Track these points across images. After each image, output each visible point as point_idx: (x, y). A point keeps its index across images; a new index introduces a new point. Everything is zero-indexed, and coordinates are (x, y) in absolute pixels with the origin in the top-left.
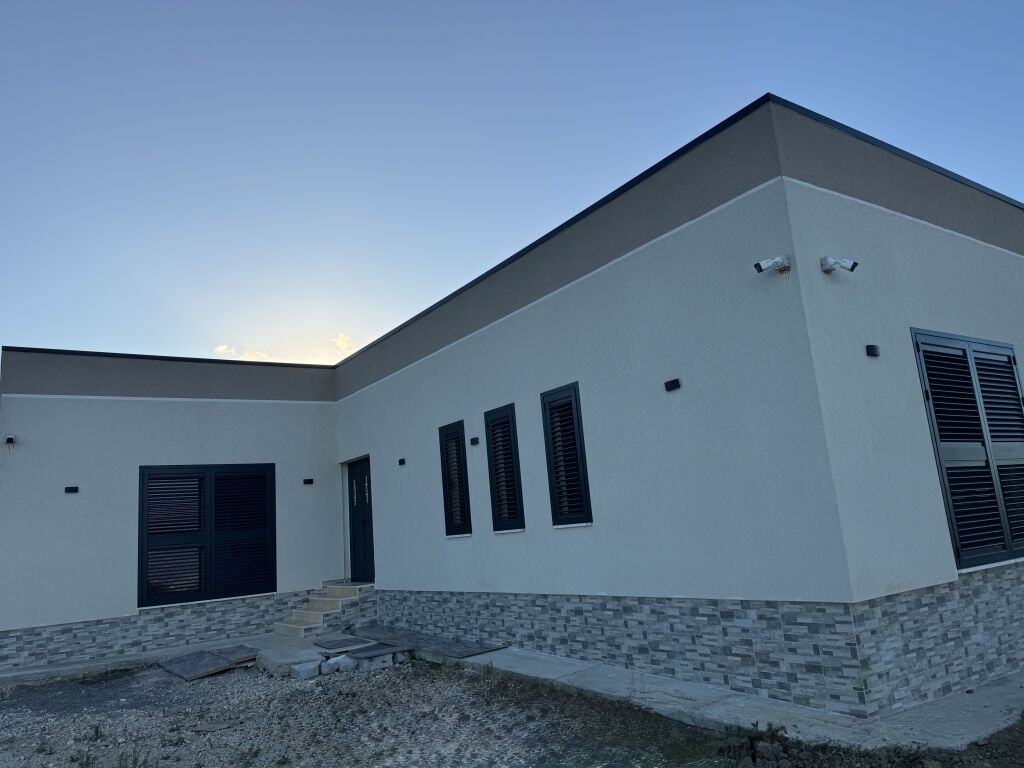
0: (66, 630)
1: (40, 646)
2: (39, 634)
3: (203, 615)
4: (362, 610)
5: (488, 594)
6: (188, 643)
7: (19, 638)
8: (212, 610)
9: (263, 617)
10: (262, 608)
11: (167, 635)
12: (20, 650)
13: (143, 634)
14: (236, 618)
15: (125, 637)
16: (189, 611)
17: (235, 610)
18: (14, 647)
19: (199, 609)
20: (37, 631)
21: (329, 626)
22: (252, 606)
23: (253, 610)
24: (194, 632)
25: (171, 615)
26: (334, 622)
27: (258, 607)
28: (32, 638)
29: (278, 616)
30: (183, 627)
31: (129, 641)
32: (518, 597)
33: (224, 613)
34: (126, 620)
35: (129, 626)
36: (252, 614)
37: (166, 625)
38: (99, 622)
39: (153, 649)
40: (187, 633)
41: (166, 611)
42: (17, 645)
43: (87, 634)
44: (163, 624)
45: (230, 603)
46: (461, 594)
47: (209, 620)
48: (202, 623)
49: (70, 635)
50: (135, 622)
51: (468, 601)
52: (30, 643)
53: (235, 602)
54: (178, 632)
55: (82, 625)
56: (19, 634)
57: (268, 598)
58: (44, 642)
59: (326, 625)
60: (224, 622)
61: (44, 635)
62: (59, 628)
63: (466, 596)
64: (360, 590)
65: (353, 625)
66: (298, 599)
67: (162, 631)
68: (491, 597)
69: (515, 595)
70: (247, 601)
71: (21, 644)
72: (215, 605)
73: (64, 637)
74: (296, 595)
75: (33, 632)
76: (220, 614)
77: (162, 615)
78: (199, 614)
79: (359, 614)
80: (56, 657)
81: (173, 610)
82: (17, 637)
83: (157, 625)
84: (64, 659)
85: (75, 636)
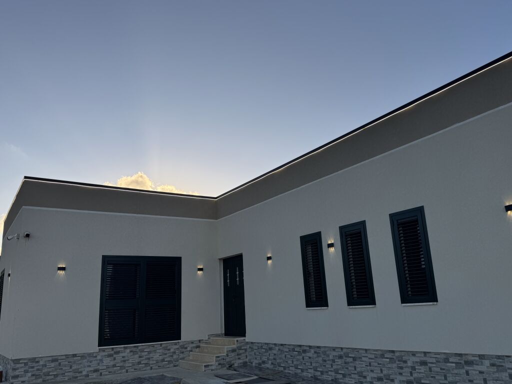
0: (55, 360)
1: (38, 370)
2: (38, 362)
3: (137, 354)
4: (238, 355)
5: (342, 349)
6: (127, 372)
7: (26, 364)
8: (142, 351)
9: (172, 356)
10: (172, 350)
11: (114, 366)
12: (26, 372)
13: (101, 364)
14: (157, 356)
15: (90, 366)
16: (128, 351)
17: (156, 351)
18: (23, 370)
19: (134, 349)
20: (37, 360)
21: (219, 364)
22: (166, 349)
23: (167, 352)
24: (131, 365)
25: (118, 353)
26: (222, 362)
27: (169, 350)
28: (34, 364)
29: (182, 356)
30: (124, 361)
31: (92, 369)
32: (368, 352)
33: (149, 352)
34: (90, 355)
35: (92, 359)
36: (166, 354)
37: (115, 359)
38: (74, 356)
39: (106, 375)
40: (127, 365)
41: (115, 350)
42: (25, 369)
43: (67, 363)
44: (112, 358)
45: (153, 346)
46: (318, 347)
47: (140, 357)
48: (136, 358)
49: (57, 363)
50: (96, 357)
51: (325, 353)
52: (33, 367)
53: (156, 346)
54: (121, 364)
55: (64, 357)
56: (26, 361)
57: (176, 344)
58: (41, 367)
59: (217, 363)
60: (149, 359)
61: (41, 363)
62: (50, 359)
63: (322, 349)
64: (237, 341)
65: (234, 364)
66: (194, 345)
67: (112, 363)
68: (345, 350)
69: (366, 350)
70: (163, 346)
71: (27, 368)
72: (145, 347)
73: (53, 365)
74: (192, 343)
75: (34, 360)
76: (146, 353)
77: (113, 352)
78: (134, 353)
79: (237, 357)
80: (48, 378)
81: (119, 349)
82: (25, 363)
83: (109, 359)
84: (52, 379)
85: (60, 364)
